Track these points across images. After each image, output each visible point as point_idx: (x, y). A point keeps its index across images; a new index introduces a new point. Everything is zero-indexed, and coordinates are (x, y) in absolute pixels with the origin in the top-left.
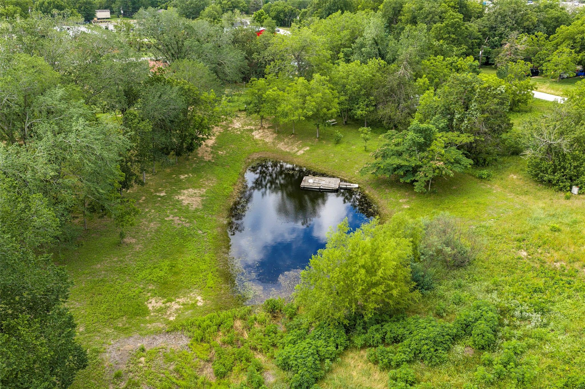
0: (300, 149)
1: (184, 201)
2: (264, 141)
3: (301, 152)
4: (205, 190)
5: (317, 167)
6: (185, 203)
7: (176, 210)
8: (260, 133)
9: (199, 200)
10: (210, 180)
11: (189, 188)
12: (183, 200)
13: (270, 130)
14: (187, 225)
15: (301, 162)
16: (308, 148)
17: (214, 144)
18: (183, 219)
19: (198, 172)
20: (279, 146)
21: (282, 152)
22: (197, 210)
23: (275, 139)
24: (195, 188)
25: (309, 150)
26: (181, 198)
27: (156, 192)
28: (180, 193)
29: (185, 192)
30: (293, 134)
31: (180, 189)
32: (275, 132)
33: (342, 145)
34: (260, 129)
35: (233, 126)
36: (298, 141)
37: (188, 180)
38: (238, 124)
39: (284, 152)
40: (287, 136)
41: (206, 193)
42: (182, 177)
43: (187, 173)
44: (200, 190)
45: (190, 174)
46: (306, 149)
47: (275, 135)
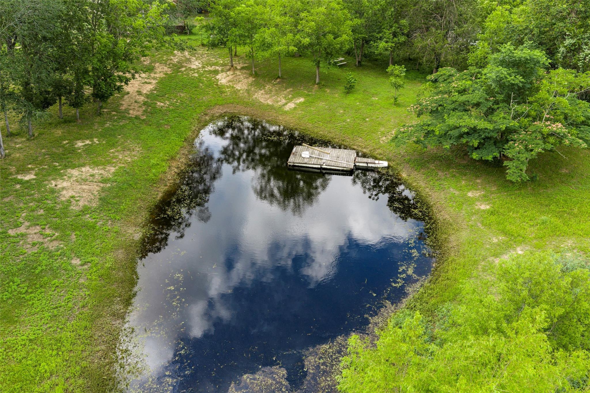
0: (290, 100)
1: (64, 192)
2: (233, 87)
3: (291, 106)
4: (113, 170)
5: (316, 131)
6: (66, 195)
7: (42, 212)
8: (228, 76)
9: (95, 188)
10: (129, 150)
11: (84, 165)
12: (63, 188)
13: (244, 71)
14: (53, 246)
15: (291, 121)
16: (302, 100)
17: (152, 90)
18: (48, 232)
19: (110, 135)
20: (256, 96)
21: (261, 105)
22: (85, 211)
23: (251, 85)
24: (95, 164)
25: (304, 103)
26: (62, 184)
27: (18, 173)
28: (61, 176)
29: (75, 172)
30: (279, 77)
31: (66, 167)
32: (251, 75)
33: (355, 96)
34: (229, 70)
35: (189, 66)
36: (286, 89)
37: (88, 150)
38: (197, 63)
39: (263, 104)
40: (269, 82)
41: (115, 175)
42: (80, 144)
43: (90, 137)
44: (104, 169)
45: (95, 140)
46: (298, 102)
47: (251, 79)
